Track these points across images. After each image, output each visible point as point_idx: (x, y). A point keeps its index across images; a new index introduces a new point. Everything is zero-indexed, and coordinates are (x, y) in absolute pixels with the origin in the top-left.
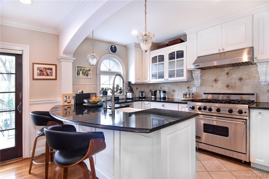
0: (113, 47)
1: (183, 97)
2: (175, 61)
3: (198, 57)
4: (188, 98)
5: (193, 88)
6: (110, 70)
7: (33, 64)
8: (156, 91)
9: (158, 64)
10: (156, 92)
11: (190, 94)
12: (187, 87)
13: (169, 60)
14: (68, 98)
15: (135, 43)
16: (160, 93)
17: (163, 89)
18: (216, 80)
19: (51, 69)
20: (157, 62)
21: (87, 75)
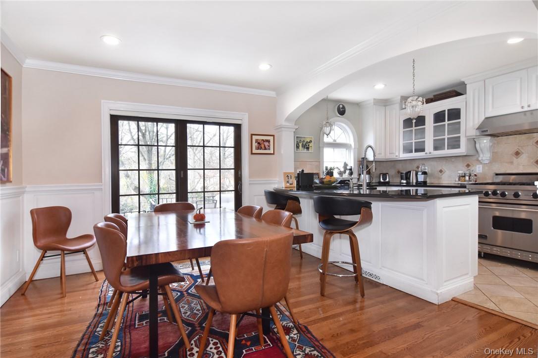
0: (341, 106)
1: (459, 180)
2: (445, 125)
3: (486, 118)
4: (468, 181)
5: (476, 166)
6: (335, 141)
7: (252, 135)
8: (410, 172)
9: (414, 131)
10: (409, 174)
11: (470, 175)
12: (466, 164)
13: (434, 123)
14: (289, 178)
15: (374, 99)
16: (417, 174)
17: (422, 168)
18: (517, 154)
19: (268, 141)
20: (412, 127)
21: (308, 148)
